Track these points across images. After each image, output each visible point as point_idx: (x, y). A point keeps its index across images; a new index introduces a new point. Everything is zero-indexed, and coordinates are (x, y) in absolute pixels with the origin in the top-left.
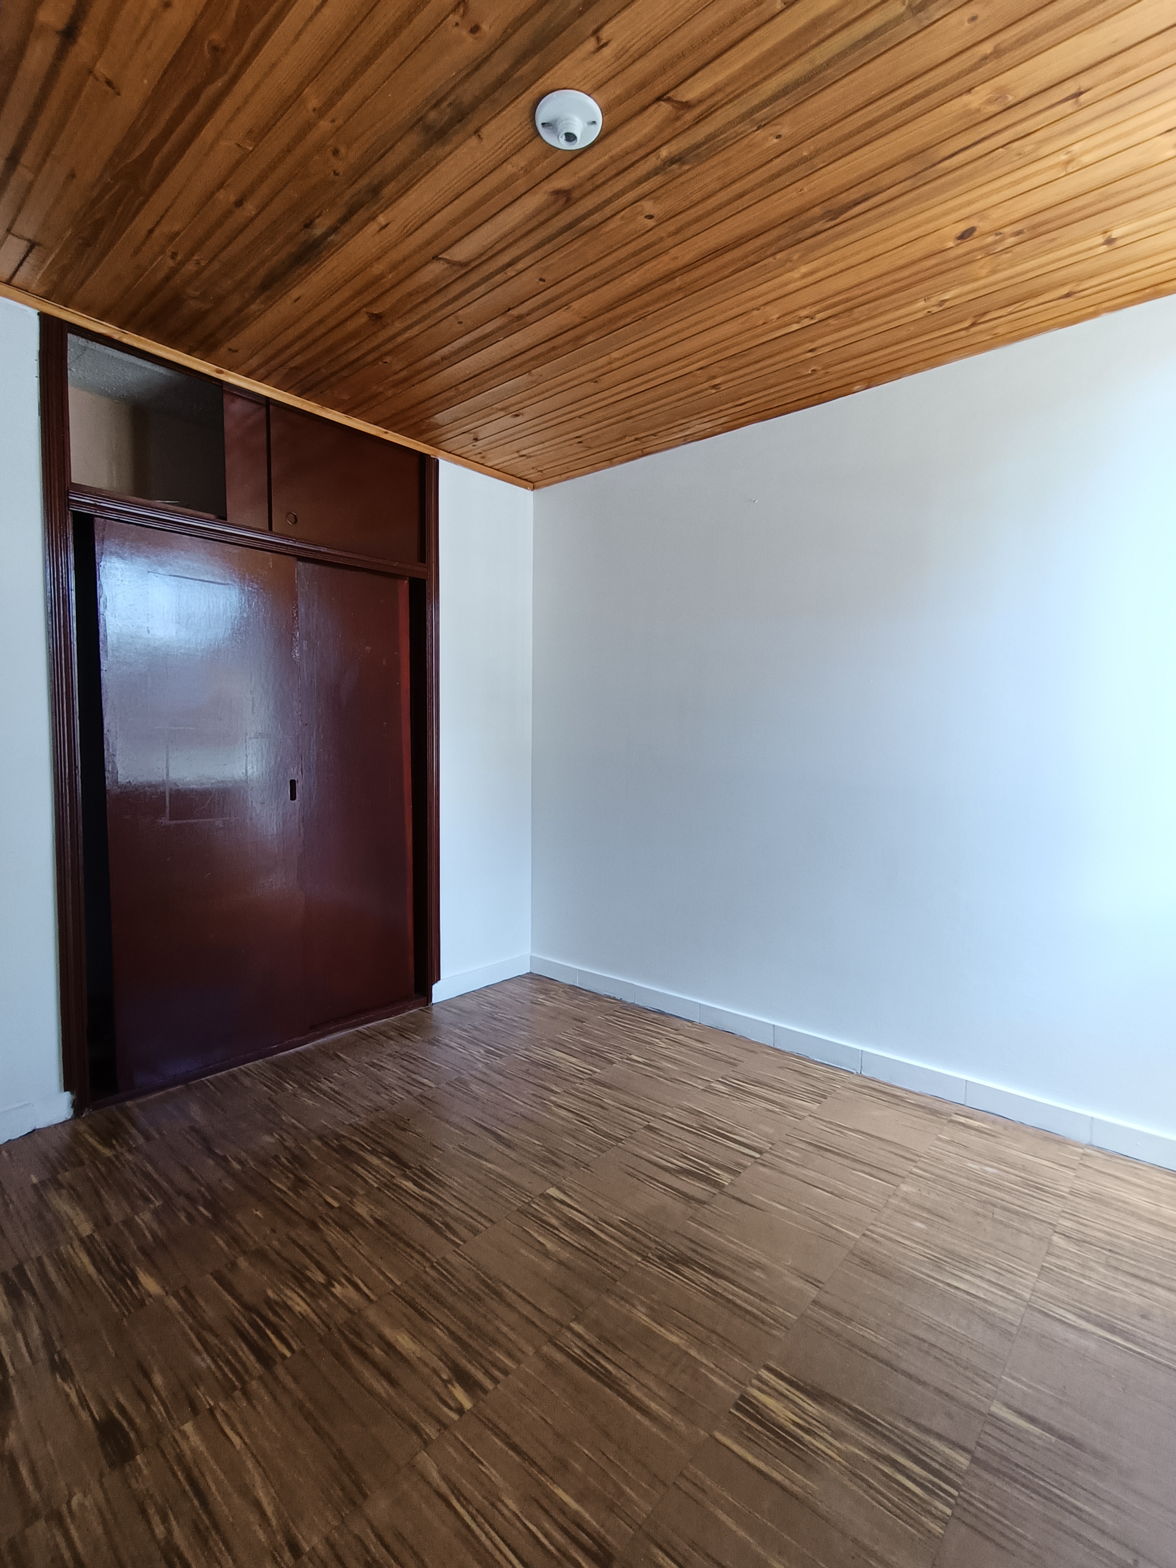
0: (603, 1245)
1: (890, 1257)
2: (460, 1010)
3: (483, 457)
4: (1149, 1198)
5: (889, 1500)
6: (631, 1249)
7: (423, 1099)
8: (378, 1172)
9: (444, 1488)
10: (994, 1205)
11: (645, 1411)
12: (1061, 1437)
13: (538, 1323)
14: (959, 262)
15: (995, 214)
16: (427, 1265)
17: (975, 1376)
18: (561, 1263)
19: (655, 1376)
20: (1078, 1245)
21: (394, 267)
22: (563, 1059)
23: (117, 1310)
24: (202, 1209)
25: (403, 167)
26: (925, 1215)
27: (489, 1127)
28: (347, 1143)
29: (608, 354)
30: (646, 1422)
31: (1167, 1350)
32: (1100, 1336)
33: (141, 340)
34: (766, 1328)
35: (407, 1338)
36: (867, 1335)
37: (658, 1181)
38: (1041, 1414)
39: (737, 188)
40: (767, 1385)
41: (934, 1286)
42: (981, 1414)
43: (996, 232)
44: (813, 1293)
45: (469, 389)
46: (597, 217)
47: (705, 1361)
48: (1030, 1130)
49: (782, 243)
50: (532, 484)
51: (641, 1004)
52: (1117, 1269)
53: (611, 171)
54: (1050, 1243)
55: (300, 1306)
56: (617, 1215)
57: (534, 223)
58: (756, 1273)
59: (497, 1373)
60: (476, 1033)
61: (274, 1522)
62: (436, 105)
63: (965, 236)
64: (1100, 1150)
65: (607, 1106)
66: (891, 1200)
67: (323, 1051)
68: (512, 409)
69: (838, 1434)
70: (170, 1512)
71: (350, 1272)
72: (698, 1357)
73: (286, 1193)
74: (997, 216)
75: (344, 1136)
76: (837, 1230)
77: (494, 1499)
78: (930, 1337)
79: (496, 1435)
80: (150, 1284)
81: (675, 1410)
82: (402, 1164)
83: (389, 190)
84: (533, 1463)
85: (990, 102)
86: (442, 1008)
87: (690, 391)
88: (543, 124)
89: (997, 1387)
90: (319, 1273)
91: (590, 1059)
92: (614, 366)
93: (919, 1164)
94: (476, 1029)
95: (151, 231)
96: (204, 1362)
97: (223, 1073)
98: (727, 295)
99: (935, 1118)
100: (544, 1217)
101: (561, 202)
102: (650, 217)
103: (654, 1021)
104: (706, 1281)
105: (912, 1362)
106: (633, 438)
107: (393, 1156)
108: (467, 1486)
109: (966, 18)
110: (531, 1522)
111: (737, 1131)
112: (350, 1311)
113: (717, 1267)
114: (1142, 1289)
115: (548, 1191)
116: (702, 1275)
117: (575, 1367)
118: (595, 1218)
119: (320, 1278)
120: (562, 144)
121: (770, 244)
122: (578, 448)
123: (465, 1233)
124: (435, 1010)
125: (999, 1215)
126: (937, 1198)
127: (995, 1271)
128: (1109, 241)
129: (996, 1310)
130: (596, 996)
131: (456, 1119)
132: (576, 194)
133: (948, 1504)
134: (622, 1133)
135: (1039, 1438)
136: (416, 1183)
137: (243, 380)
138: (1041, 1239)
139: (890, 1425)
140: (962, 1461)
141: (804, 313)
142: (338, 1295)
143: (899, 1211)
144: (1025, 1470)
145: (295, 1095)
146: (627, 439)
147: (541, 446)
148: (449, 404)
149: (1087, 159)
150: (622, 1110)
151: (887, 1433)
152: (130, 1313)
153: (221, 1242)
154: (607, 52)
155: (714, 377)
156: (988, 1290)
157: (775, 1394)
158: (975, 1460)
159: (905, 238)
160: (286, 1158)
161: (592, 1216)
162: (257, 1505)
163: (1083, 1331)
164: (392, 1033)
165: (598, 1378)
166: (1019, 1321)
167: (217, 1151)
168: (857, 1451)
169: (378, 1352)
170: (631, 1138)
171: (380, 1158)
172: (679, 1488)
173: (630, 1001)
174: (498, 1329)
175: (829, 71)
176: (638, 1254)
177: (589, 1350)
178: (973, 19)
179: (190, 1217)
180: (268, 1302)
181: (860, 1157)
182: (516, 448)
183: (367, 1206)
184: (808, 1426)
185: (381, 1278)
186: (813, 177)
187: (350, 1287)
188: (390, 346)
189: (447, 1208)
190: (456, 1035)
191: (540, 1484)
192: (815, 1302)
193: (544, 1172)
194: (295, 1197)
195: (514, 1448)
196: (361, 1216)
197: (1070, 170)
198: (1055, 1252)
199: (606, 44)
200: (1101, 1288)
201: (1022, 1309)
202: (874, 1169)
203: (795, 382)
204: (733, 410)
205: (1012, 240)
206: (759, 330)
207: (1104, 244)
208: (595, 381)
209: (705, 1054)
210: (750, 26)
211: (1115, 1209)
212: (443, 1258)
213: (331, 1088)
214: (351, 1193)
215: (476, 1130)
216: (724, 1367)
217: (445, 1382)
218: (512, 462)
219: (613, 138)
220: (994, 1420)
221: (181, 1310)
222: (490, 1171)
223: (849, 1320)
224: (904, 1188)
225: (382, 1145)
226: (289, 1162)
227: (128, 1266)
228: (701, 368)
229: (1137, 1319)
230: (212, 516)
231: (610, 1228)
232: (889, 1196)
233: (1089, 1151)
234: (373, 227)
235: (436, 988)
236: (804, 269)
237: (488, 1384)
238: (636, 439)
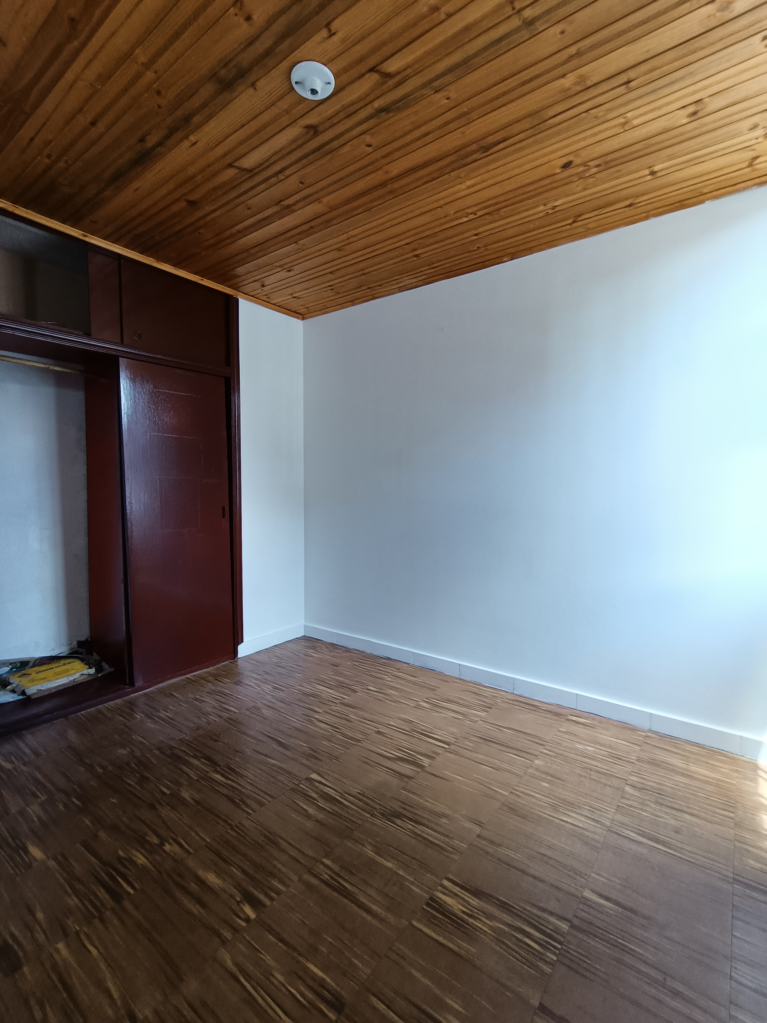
0: (346, 809)
1: (526, 805)
2: (257, 661)
3: (268, 298)
4: (683, 760)
5: (519, 954)
6: (363, 810)
7: (230, 720)
8: (197, 770)
9: (235, 970)
10: (591, 770)
11: (369, 911)
12: (625, 908)
13: (302, 861)
14: (563, 182)
15: (583, 153)
16: (228, 827)
17: (575, 875)
18: (318, 821)
19: (377, 889)
20: (640, 791)
21: (202, 171)
22: (324, 690)
23: (11, 871)
24: (74, 800)
25: (205, 105)
26: (549, 778)
27: (272, 736)
28: (176, 751)
29: (347, 233)
30: (369, 918)
31: (689, 851)
32: (651, 846)
33: (28, 213)
34: (446, 854)
35: (213, 876)
36: (511, 855)
37: (383, 766)
38: (613, 895)
39: (424, 129)
40: (447, 890)
41: (553, 821)
42: (577, 897)
43: (584, 164)
44: (478, 830)
45: (257, 252)
46: (335, 144)
47: (408, 877)
48: (615, 723)
49: (454, 166)
50: (302, 316)
51: (376, 654)
52: (661, 804)
53: (342, 115)
54: (624, 791)
55: (141, 859)
56: (355, 788)
57: (294, 146)
58: (443, 820)
59: (273, 894)
60: (266, 676)
61: (119, 1002)
62: (225, 65)
63: (567, 166)
64: (656, 733)
65: (352, 720)
66: (528, 770)
67: (162, 692)
68: (286, 266)
69: (490, 917)
70: (46, 1003)
71: (176, 835)
72: (404, 875)
73: (134, 786)
74: (585, 155)
75: (175, 747)
76: (495, 790)
77: (268, 974)
78: (549, 853)
79: (271, 934)
80: (36, 852)
81: (388, 909)
82: (213, 763)
83: (196, 119)
84: (295, 949)
85: (576, 84)
86: (244, 661)
87: (401, 258)
88: (296, 83)
89: (587, 881)
90: (155, 837)
91: (342, 690)
92: (351, 240)
93: (547, 747)
94: (267, 673)
95: (32, 139)
96: (73, 901)
97: (92, 709)
98: (420, 198)
99: (556, 718)
100: (308, 793)
101: (312, 132)
102: (369, 146)
103: (384, 665)
104: (410, 827)
105: (536, 869)
106: (366, 287)
107: (208, 759)
108: (250, 967)
109: (558, 31)
110: (292, 987)
111: (434, 731)
112: (176, 861)
113: (418, 818)
114: (676, 816)
115: (311, 776)
116: (409, 823)
117: (324, 887)
118: (341, 791)
119: (155, 840)
120: (309, 96)
121: (446, 166)
122: (330, 293)
123: (255, 806)
124: (240, 663)
125: (594, 776)
126: (557, 767)
127: (590, 810)
128: (653, 173)
129: (590, 834)
130: (347, 650)
131: (251, 733)
132: (321, 129)
133: (554, 954)
134: (361, 736)
135: (611, 910)
136: (223, 775)
137: (102, 242)
138: (618, 789)
139: (521, 908)
140: (565, 926)
141: (470, 211)
142: (168, 851)
143: (533, 776)
144: (602, 929)
145: (142, 721)
146: (363, 288)
147: (306, 291)
148: (244, 262)
149: (636, 122)
150: (361, 722)
151: (519, 913)
152: (21, 871)
153: (87, 822)
154: (335, 38)
155: (415, 250)
156: (584, 822)
157: (452, 895)
158: (573, 926)
159: (529, 166)
160: (134, 764)
161: (339, 790)
162: (107, 992)
163: (641, 843)
164: (210, 678)
165: (339, 893)
166: (603, 840)
167: (85, 760)
168: (501, 926)
169: (193, 886)
170: (366, 739)
171: (199, 760)
172: (389, 957)
173: (369, 652)
174: (275, 866)
175: (477, 59)
176: (368, 813)
177: (334, 876)
178: (562, 32)
179: (66, 806)
180: (119, 859)
181: (511, 744)
182: (290, 292)
183: (189, 792)
184: (471, 913)
185: (197, 838)
186: (471, 125)
187: (175, 844)
188: (202, 222)
189: (244, 790)
190: (253, 678)
191: (298, 962)
192: (479, 836)
193: (308, 763)
194: (140, 789)
195: (282, 940)
196: (185, 799)
197: (626, 128)
198: (627, 796)
199: (334, 34)
200: (653, 817)
201: (605, 832)
202: (519, 751)
203: (467, 255)
204: (428, 272)
205: (594, 170)
206: (442, 221)
207: (649, 175)
208: (339, 249)
209: (417, 684)
210: (427, 27)
211: (663, 769)
212: (239, 823)
213: (167, 716)
214: (179, 784)
215: (265, 739)
216: (420, 881)
217: (238, 903)
218: (288, 301)
219: (343, 93)
220: (585, 901)
221: (58, 868)
222: (274, 765)
223: (500, 845)
224: (537, 762)
225: (201, 752)
226: (137, 765)
227: (21, 842)
228: (407, 244)
229: (673, 833)
230: (81, 333)
231: (350, 797)
232: (528, 768)
233: (649, 734)
234: (186, 144)
235: (240, 647)
236: (468, 183)
237: (268, 903)
238: (369, 288)
